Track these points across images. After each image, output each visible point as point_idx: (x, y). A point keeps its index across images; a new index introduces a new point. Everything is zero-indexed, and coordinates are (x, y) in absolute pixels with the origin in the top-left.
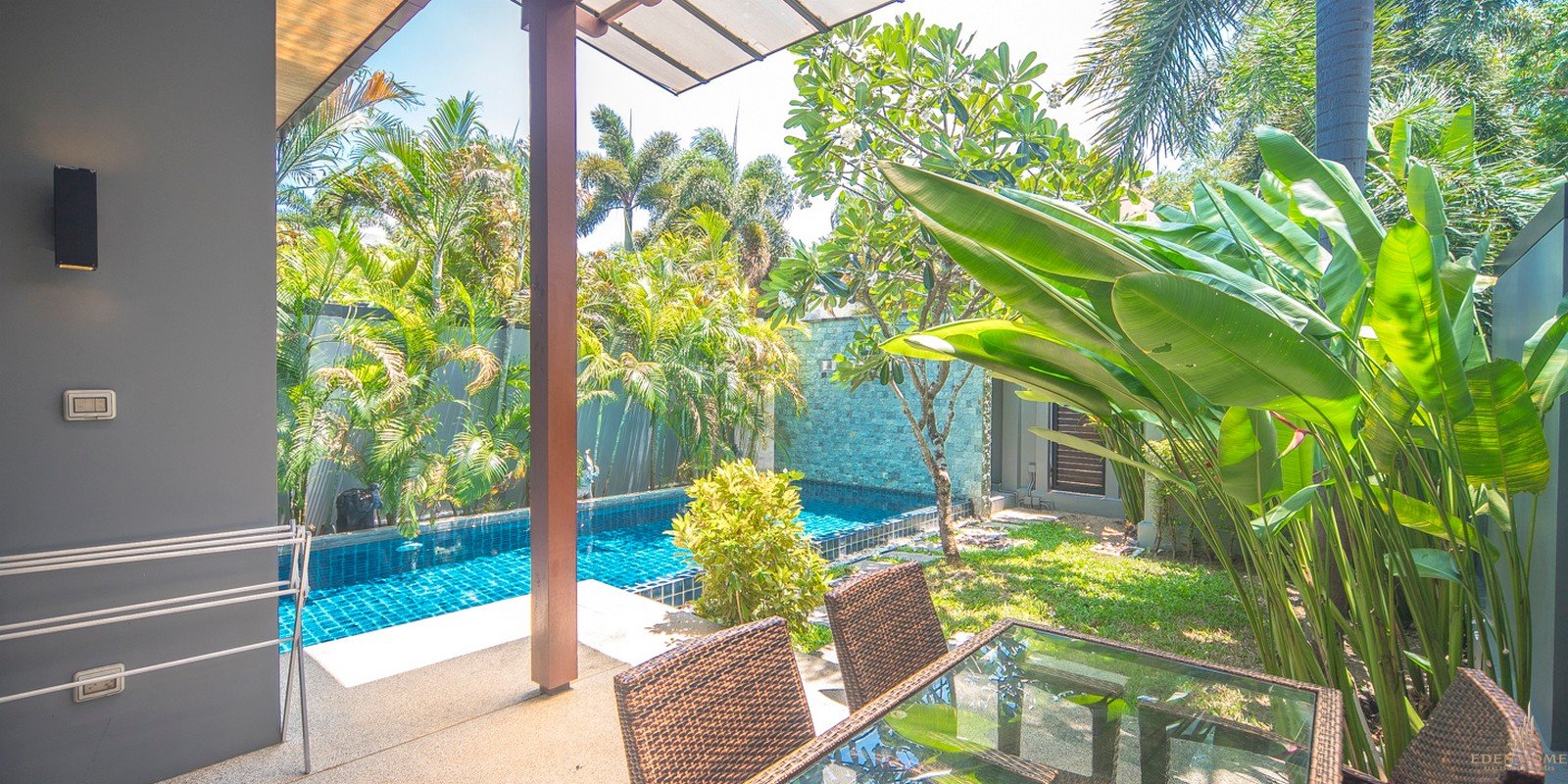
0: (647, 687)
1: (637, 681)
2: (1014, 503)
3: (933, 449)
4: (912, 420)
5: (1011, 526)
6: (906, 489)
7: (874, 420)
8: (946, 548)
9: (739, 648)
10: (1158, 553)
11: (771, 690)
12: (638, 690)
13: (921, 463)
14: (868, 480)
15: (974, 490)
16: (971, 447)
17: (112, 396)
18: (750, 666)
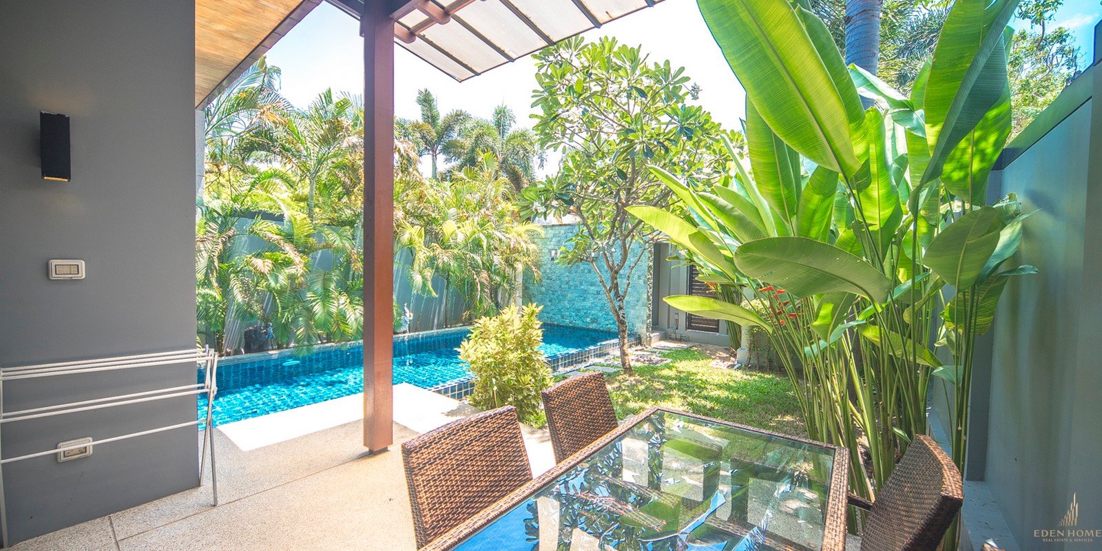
0: (423, 451)
1: (416, 447)
2: (665, 337)
3: (617, 304)
4: (605, 287)
5: (663, 351)
6: (601, 329)
7: (582, 287)
8: (624, 364)
9: (485, 425)
10: (747, 367)
11: (504, 451)
12: (417, 452)
13: (610, 313)
14: (579, 323)
15: (642, 329)
16: (640, 303)
17: (82, 264)
18: (492, 437)
